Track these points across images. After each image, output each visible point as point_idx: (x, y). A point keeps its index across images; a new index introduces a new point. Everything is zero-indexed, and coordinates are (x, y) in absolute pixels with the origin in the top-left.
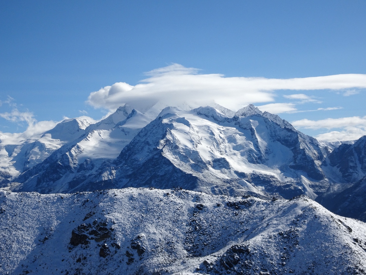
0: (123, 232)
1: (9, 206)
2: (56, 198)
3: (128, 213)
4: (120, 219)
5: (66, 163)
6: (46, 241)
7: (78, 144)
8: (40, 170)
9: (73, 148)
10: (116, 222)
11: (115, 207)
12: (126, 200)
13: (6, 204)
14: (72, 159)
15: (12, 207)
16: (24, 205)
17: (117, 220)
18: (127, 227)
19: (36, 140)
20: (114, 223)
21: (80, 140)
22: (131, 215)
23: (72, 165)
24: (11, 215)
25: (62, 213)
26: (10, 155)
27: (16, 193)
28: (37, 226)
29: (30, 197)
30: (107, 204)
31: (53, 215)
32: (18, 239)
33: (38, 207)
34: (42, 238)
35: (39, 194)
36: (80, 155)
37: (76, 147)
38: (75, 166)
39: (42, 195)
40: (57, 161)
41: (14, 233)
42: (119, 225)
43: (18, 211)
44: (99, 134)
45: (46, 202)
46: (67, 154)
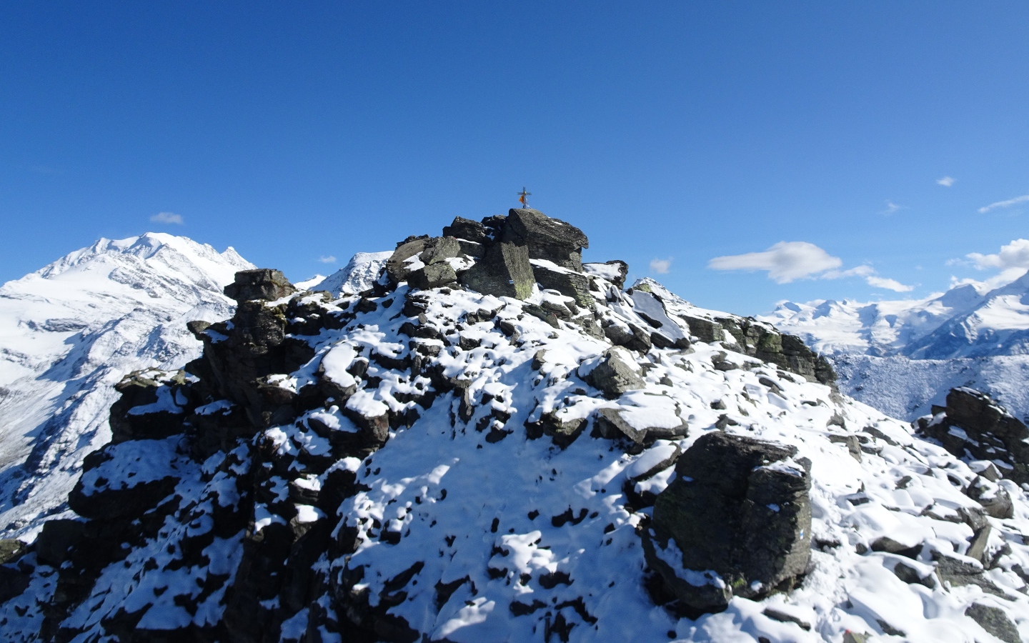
0: (1013, 404)
1: (874, 371)
2: (928, 364)
3: (1019, 383)
4: (1009, 390)
5: (961, 335)
6: (917, 409)
7: (976, 312)
9: (970, 317)
10: (1002, 392)
11: (1002, 376)
14: (969, 331)
16: (890, 371)
17: (1005, 390)
18: (1019, 398)
19: (922, 309)
20: (1000, 394)
22: (1024, 386)
23: (969, 337)
24: (876, 380)
25: (936, 380)
26: (892, 326)
27: (881, 358)
28: (906, 393)
29: (897, 363)
30: (991, 372)
32: (884, 405)
33: (906, 373)
35: (907, 360)
36: (980, 326)
37: (973, 316)
38: (974, 338)
39: (911, 361)
40: (949, 332)
41: (880, 398)
42: (1007, 397)
43: (883, 377)
44: (1004, 300)
45: (916, 369)
46: (962, 324)
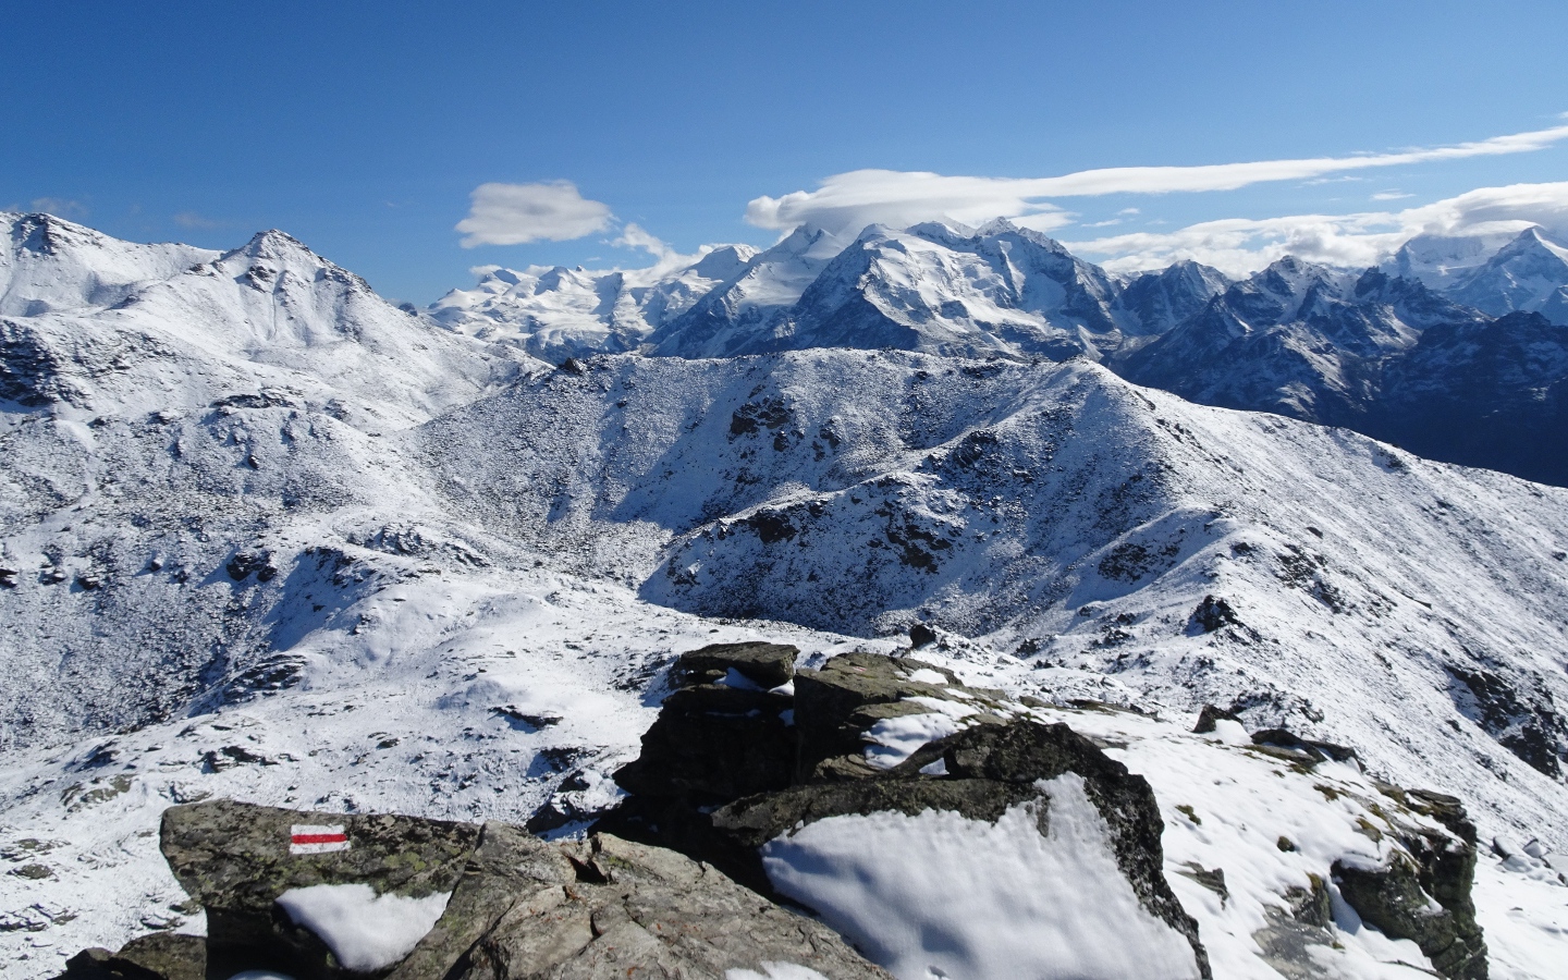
0: (808, 414)
2: (708, 365)
3: (814, 386)
4: (803, 395)
5: (721, 313)
6: (696, 428)
7: (738, 284)
8: (683, 325)
9: (730, 291)
10: (796, 399)
11: (795, 377)
12: (812, 365)
13: (635, 375)
14: (730, 308)
15: (644, 380)
16: (662, 377)
17: (799, 396)
18: (814, 406)
19: (676, 280)
20: (794, 401)
21: (740, 278)
22: (820, 389)
23: (730, 316)
24: (643, 391)
25: (718, 387)
26: (638, 303)
27: (650, 359)
28: (682, 407)
29: (670, 365)
30: (783, 373)
31: (705, 390)
32: (655, 425)
33: (682, 379)
34: (691, 423)
35: (683, 360)
36: (741, 301)
37: (734, 289)
38: (735, 317)
39: (687, 361)
40: (708, 310)
41: (649, 416)
42: (801, 405)
43: (653, 384)
44: (769, 268)
45: (694, 372)
46: (722, 299)
